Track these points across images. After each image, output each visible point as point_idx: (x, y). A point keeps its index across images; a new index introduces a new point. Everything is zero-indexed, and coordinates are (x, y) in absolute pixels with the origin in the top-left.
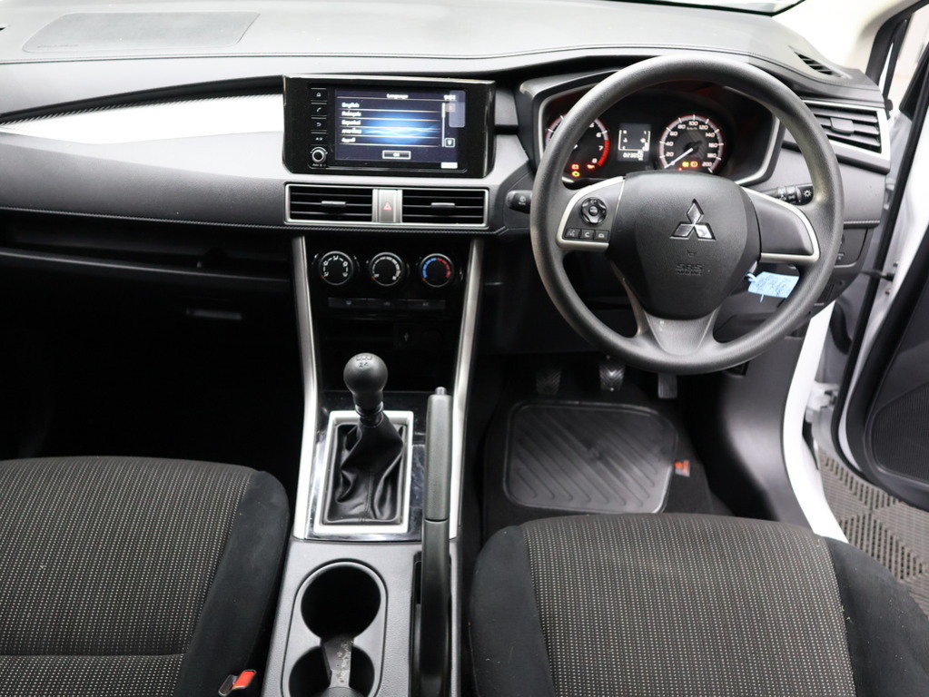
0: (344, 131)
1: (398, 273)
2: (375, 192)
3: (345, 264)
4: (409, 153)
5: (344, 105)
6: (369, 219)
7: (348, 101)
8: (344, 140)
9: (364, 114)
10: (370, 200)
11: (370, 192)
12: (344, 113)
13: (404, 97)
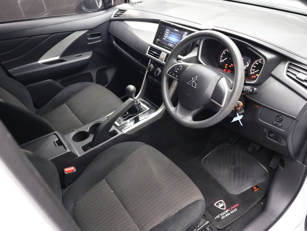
0: (165, 36)
1: (159, 74)
2: (162, 52)
3: (152, 68)
4: (173, 45)
5: (167, 30)
6: (158, 58)
7: (168, 29)
8: (164, 38)
9: (170, 33)
10: (160, 54)
11: (161, 52)
12: (166, 32)
13: (177, 31)
